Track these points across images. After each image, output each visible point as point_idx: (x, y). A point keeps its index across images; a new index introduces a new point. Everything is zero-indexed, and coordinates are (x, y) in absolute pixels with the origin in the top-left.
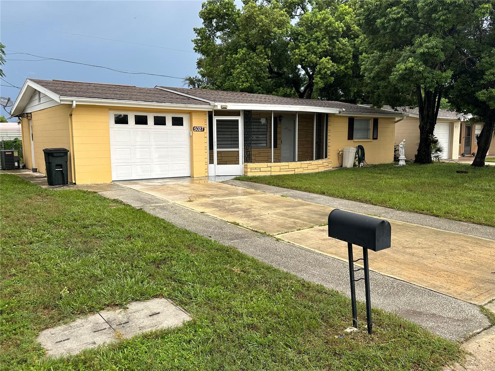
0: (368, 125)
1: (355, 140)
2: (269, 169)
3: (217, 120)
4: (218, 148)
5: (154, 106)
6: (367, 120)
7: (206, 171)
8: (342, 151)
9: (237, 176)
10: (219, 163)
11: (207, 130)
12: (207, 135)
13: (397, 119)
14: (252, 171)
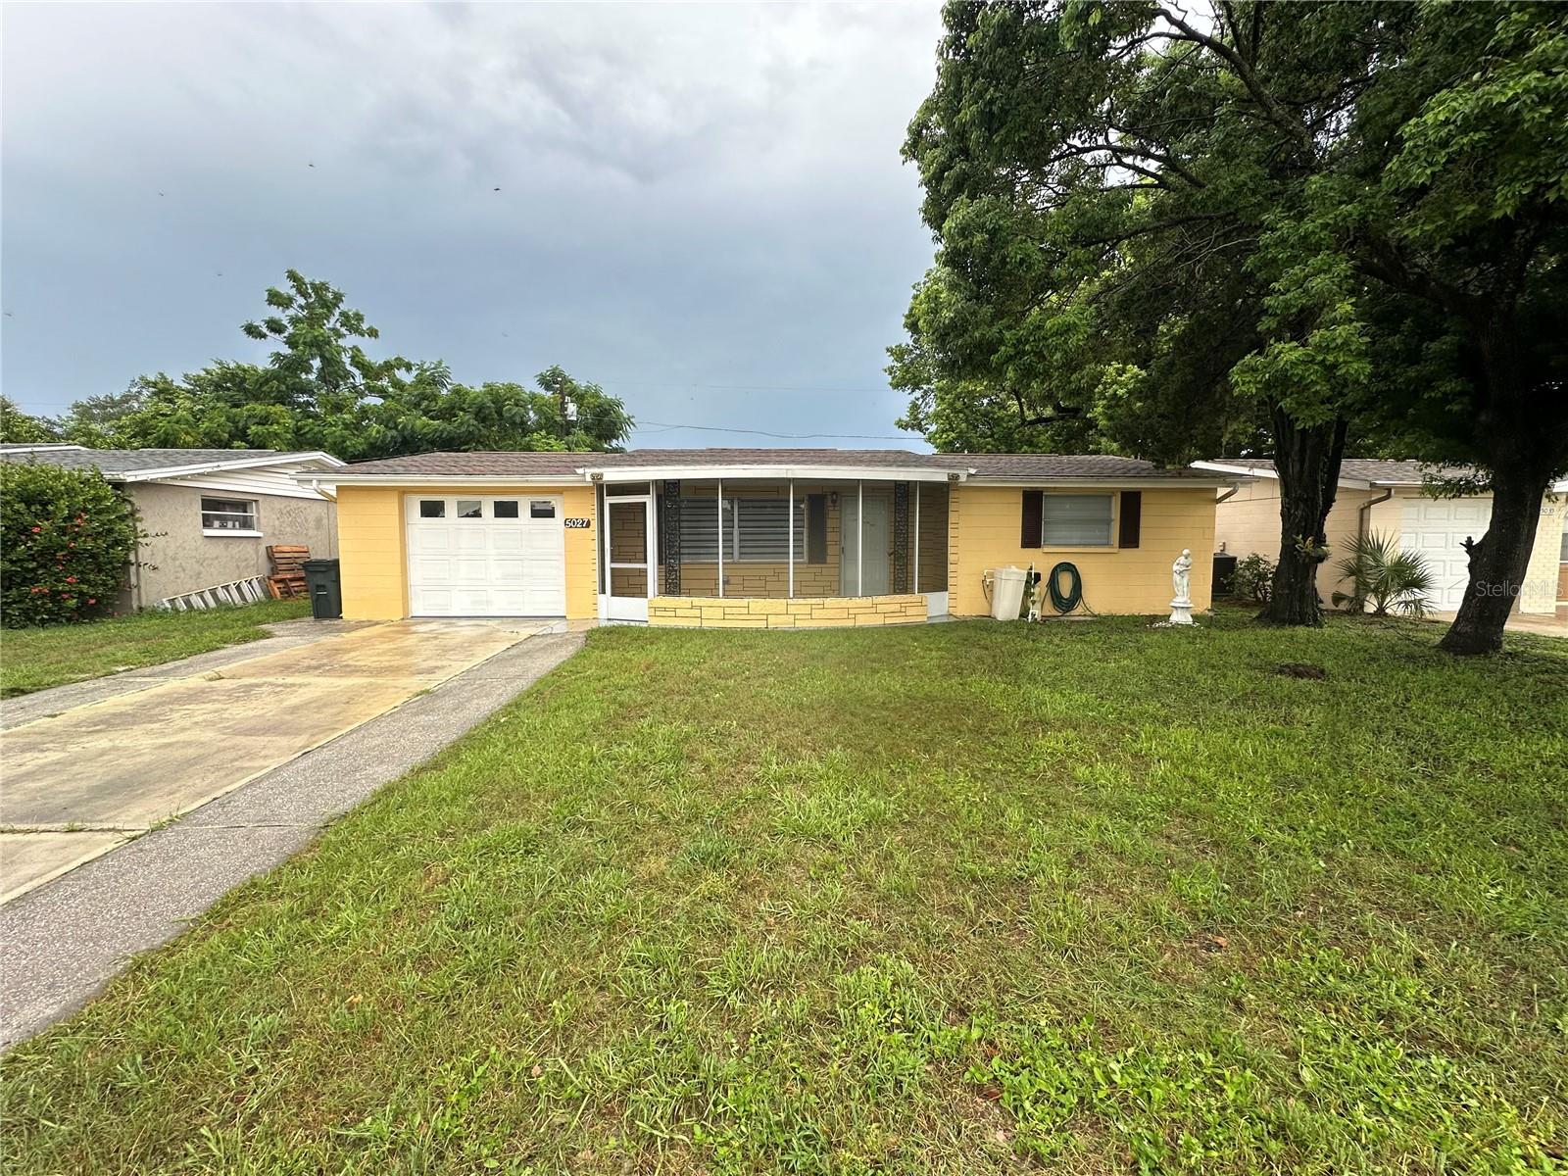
0: (1110, 510)
1: (1046, 550)
2: (697, 612)
3: (611, 505)
4: (612, 561)
5: (462, 482)
6: (1106, 496)
7: (594, 607)
8: (992, 575)
9: (632, 624)
10: (613, 595)
11: (594, 525)
12: (596, 535)
13: (1221, 492)
14: (658, 613)
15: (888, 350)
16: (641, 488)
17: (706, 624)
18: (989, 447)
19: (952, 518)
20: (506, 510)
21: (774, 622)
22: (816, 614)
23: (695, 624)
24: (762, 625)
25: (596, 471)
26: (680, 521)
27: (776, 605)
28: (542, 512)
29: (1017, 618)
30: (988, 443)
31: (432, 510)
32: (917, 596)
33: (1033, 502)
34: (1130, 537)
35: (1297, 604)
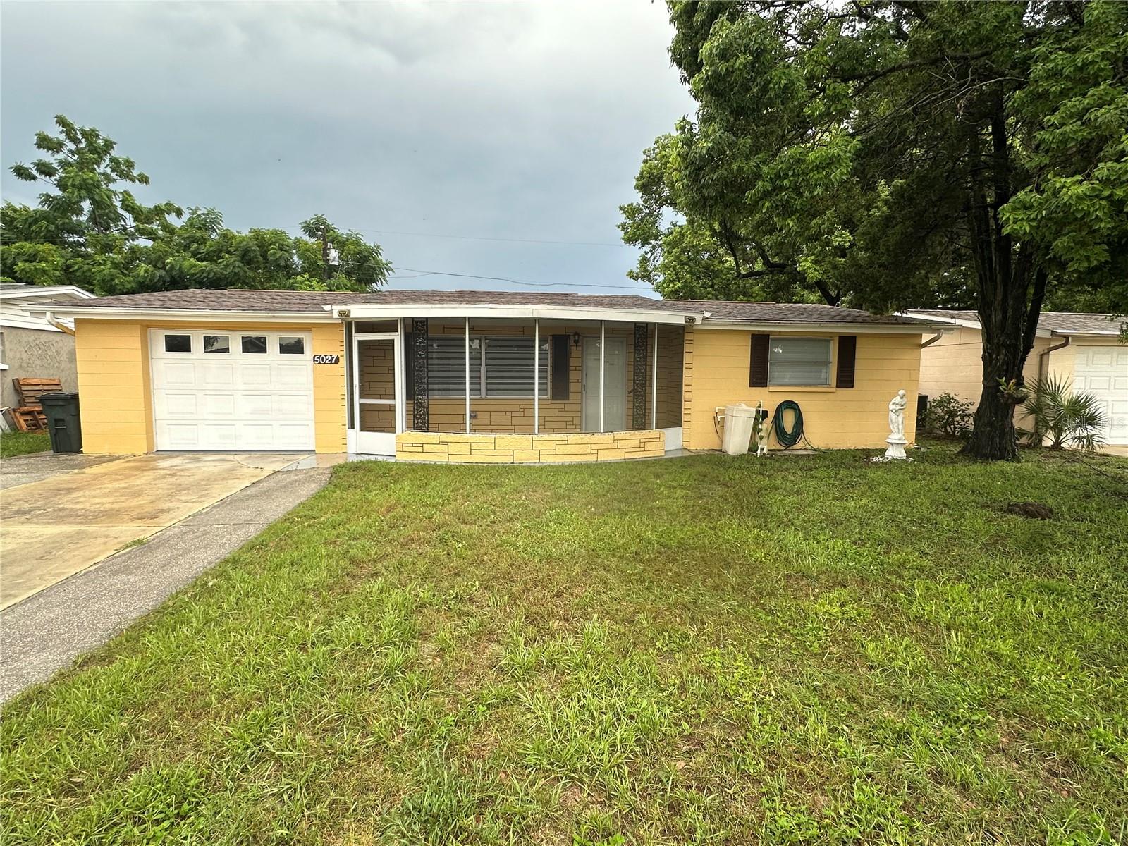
0: (828, 353)
1: (772, 389)
2: (444, 448)
3: (360, 342)
4: (361, 396)
5: (207, 317)
6: (824, 340)
7: (344, 442)
8: (723, 412)
9: (380, 459)
10: (362, 429)
11: (343, 361)
12: (345, 371)
13: (926, 338)
14: (405, 449)
15: (621, 208)
16: (389, 325)
17: (454, 460)
18: (710, 296)
19: (687, 358)
20: (254, 346)
21: (520, 458)
22: (561, 449)
23: (440, 459)
24: (508, 460)
25: (343, 308)
26: (427, 358)
27: (523, 440)
28: (292, 348)
29: (745, 451)
30: (709, 293)
31: (178, 344)
32: (654, 432)
33: (760, 345)
34: (846, 378)
35: (997, 440)
